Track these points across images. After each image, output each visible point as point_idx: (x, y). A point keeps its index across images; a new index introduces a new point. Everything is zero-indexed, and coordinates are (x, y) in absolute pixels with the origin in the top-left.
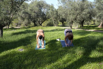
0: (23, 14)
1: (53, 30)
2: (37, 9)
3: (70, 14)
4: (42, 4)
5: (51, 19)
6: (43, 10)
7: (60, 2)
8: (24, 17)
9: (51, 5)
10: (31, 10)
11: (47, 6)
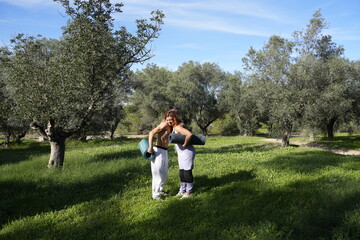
0: (155, 102)
1: (227, 148)
2: (190, 86)
3: (281, 100)
4: (208, 74)
5: (231, 113)
6: (210, 90)
7: (250, 64)
8: (157, 108)
9: (233, 74)
10: (173, 88)
11: (223, 77)
